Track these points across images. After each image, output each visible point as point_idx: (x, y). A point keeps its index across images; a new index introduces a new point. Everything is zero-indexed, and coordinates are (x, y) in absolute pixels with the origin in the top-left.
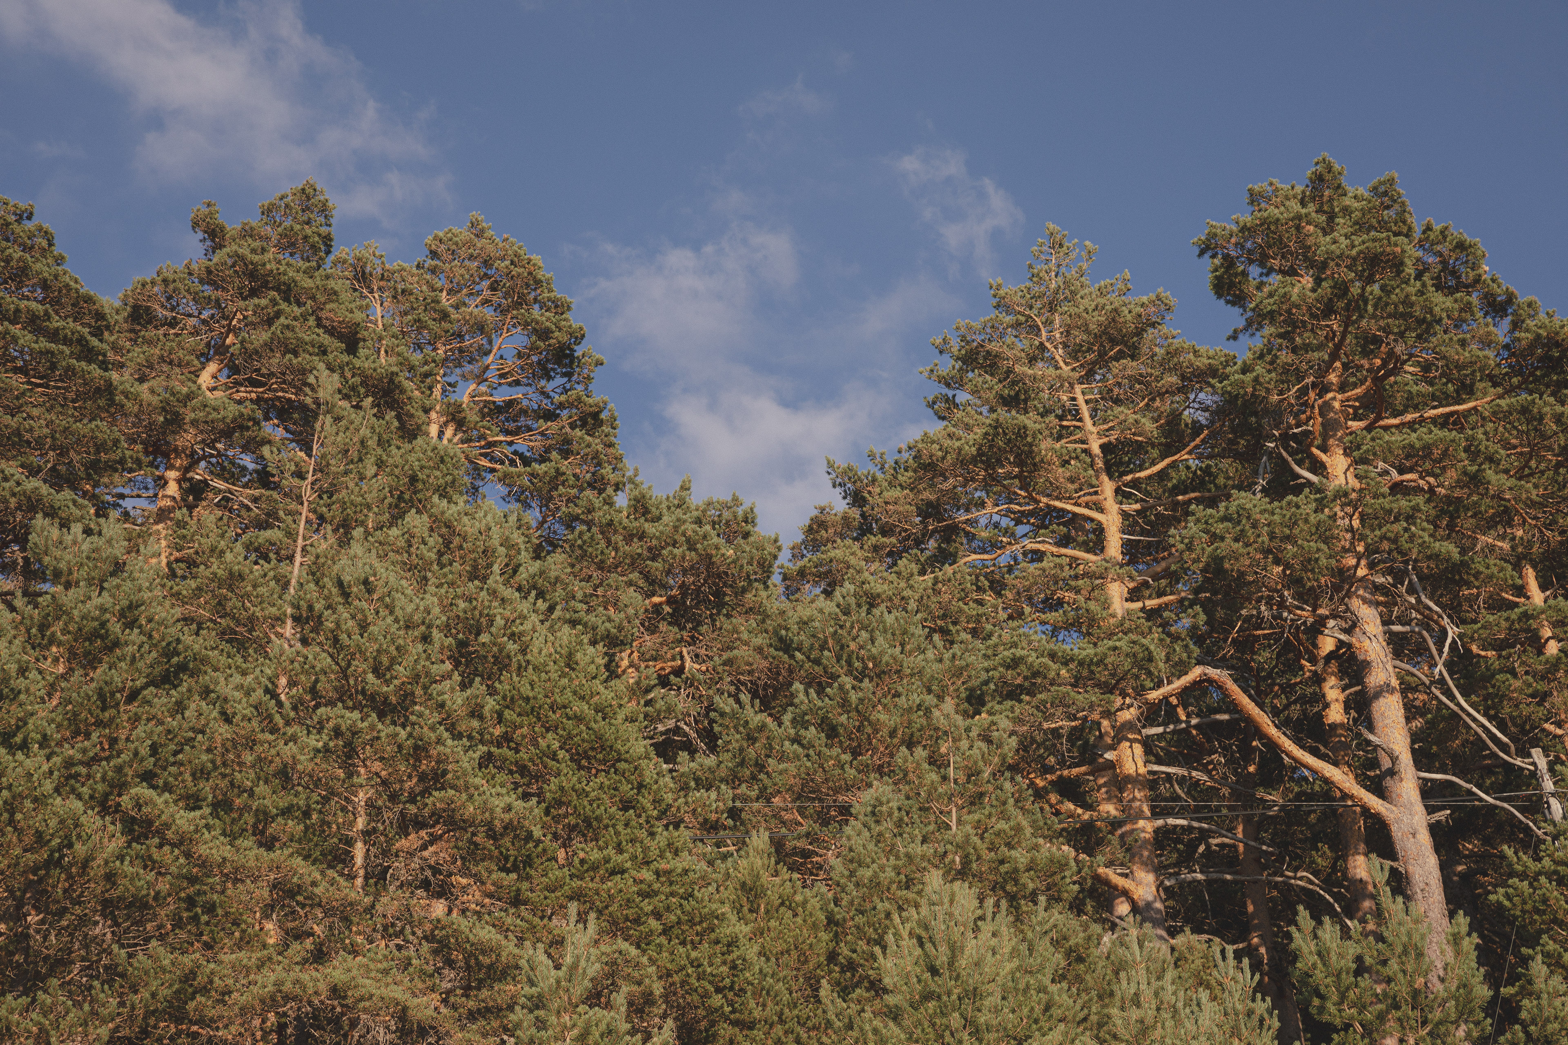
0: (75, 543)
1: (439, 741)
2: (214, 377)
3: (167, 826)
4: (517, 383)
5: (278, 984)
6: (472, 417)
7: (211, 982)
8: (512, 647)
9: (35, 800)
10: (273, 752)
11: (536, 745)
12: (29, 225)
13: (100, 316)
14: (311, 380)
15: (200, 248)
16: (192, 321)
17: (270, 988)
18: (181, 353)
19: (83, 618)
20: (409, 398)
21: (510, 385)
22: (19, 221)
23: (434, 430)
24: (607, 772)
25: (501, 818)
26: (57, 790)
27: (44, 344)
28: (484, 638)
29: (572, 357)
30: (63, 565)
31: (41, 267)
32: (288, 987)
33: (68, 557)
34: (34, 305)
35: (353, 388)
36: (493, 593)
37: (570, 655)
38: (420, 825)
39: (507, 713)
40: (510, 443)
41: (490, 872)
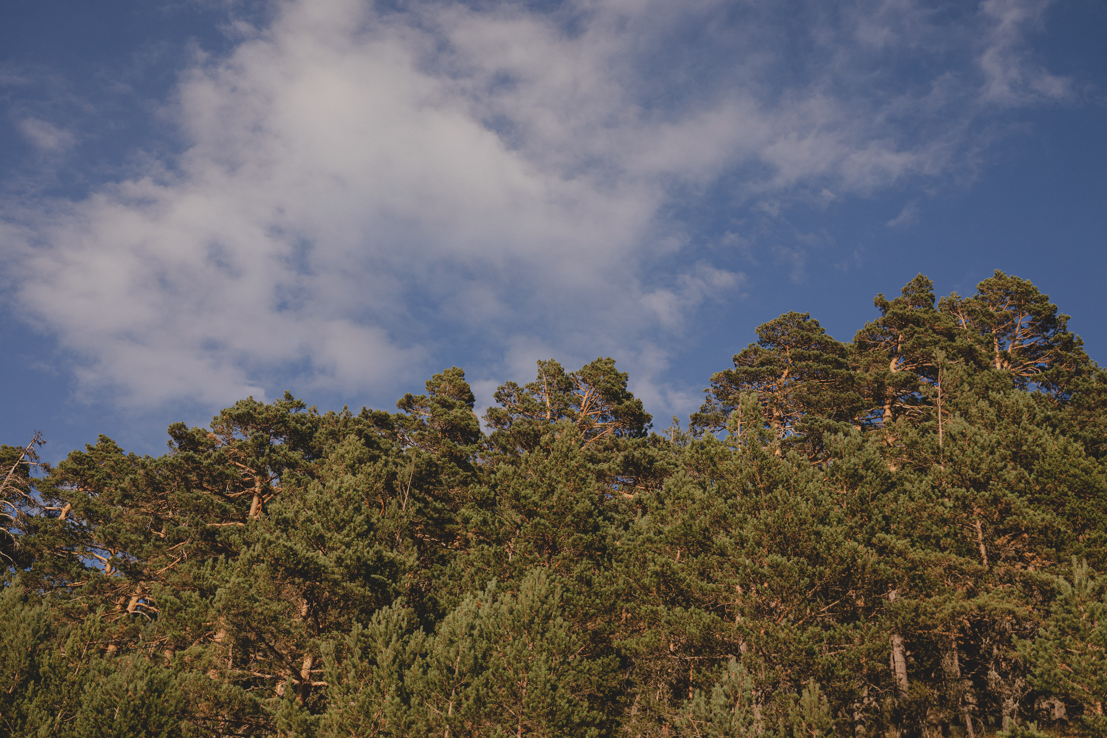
0: (841, 440)
1: (1005, 495)
2: (896, 363)
3: (893, 548)
4: (1032, 337)
5: (954, 608)
6: (1013, 356)
7: (926, 610)
8: (1038, 450)
9: (837, 544)
10: (934, 511)
11: (1057, 491)
12: (809, 321)
13: (842, 349)
14: (934, 355)
15: (880, 313)
16: (883, 343)
17: (951, 610)
18: (880, 357)
19: (847, 469)
20: (980, 354)
21: (1029, 338)
22: (804, 321)
23: (998, 366)
24: (1094, 498)
25: (1041, 525)
26: (845, 538)
27: (822, 366)
28: (1025, 448)
29: (1055, 320)
30: (838, 450)
31: (816, 336)
32: (958, 608)
33: (839, 446)
34: (815, 352)
35: (954, 355)
36: (1025, 429)
37: (1066, 449)
38: (1005, 532)
39: (1040, 479)
40: (1036, 364)
41: (1042, 549)
